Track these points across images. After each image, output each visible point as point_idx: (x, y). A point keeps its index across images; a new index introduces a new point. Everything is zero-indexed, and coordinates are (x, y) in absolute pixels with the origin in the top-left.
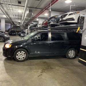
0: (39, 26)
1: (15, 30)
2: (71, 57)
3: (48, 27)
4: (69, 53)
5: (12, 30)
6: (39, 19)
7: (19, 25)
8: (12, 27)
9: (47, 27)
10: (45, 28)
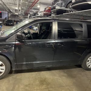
0: (39, 14)
1: (13, 19)
2: (90, 67)
3: (52, 14)
4: (88, 61)
5: (10, 19)
6: (40, 5)
7: (18, 14)
8: (9, 16)
9: (50, 15)
10: (47, 16)
